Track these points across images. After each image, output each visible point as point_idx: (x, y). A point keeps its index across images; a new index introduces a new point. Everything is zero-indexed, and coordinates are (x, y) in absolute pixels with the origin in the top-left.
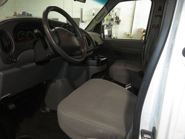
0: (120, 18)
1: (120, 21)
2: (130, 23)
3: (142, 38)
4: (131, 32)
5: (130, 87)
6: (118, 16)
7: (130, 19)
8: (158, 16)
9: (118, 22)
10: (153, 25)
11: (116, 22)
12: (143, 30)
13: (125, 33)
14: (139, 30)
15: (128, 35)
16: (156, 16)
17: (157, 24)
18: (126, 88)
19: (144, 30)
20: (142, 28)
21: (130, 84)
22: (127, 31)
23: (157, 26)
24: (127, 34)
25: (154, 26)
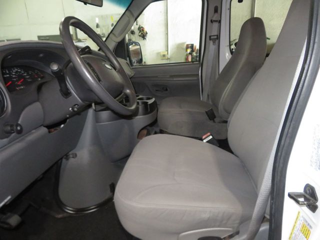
0: (146, 29)
1: (147, 33)
2: (163, 36)
3: (187, 59)
4: (168, 51)
5: (211, 137)
6: (142, 26)
7: (163, 29)
8: (214, 21)
9: (143, 36)
10: (210, 37)
11: (140, 36)
12: (185, 46)
13: (158, 54)
14: (179, 47)
15: (164, 56)
16: (212, 21)
17: (216, 34)
18: (205, 141)
19: (187, 45)
20: (183, 41)
21: (209, 134)
22: (161, 49)
23: (216, 37)
24: (162, 54)
25: (212, 37)
